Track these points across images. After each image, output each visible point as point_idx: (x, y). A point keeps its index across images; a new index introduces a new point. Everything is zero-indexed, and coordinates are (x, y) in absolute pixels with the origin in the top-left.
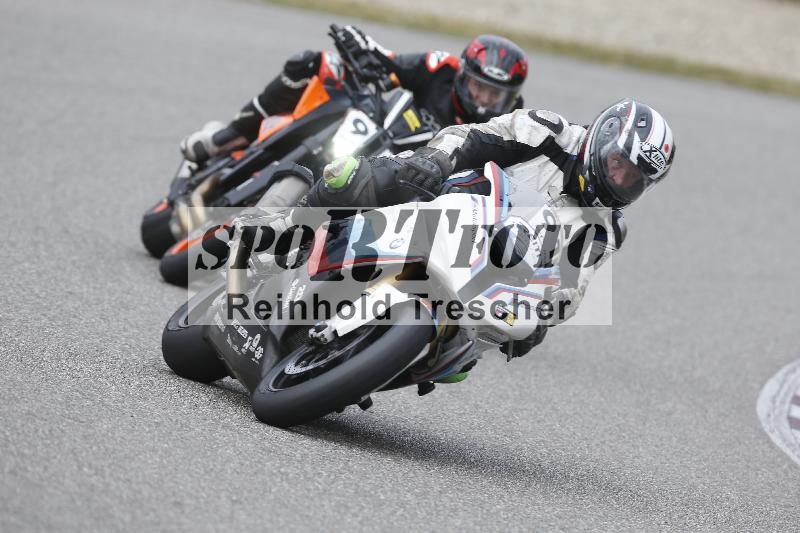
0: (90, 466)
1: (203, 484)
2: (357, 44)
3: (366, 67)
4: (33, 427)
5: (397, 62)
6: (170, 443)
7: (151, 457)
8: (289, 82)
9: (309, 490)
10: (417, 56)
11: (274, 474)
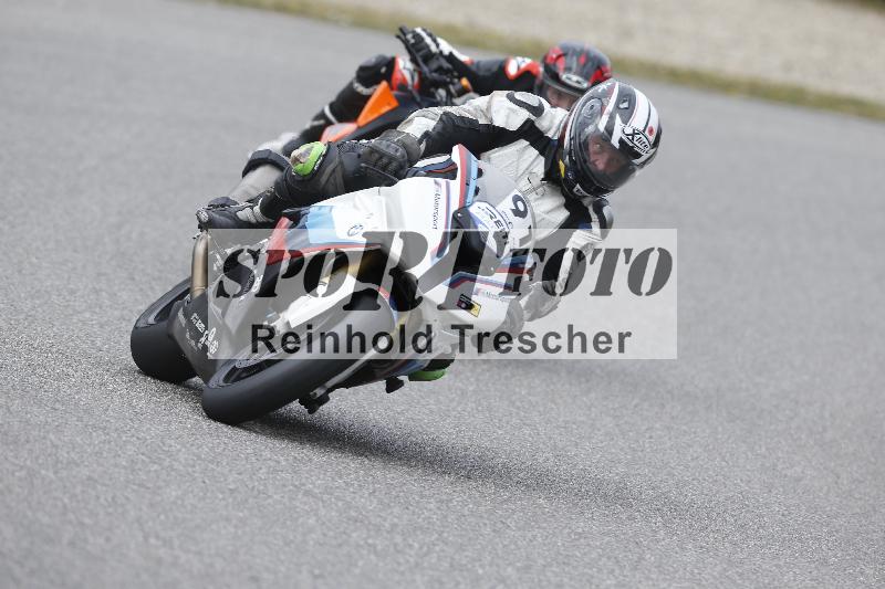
0: (157, 537)
1: (282, 557)
2: (428, 46)
3: (436, 71)
4: (94, 493)
5: (474, 68)
6: (246, 511)
7: (225, 527)
8: (361, 89)
9: (399, 564)
10: (496, 62)
11: (362, 546)
